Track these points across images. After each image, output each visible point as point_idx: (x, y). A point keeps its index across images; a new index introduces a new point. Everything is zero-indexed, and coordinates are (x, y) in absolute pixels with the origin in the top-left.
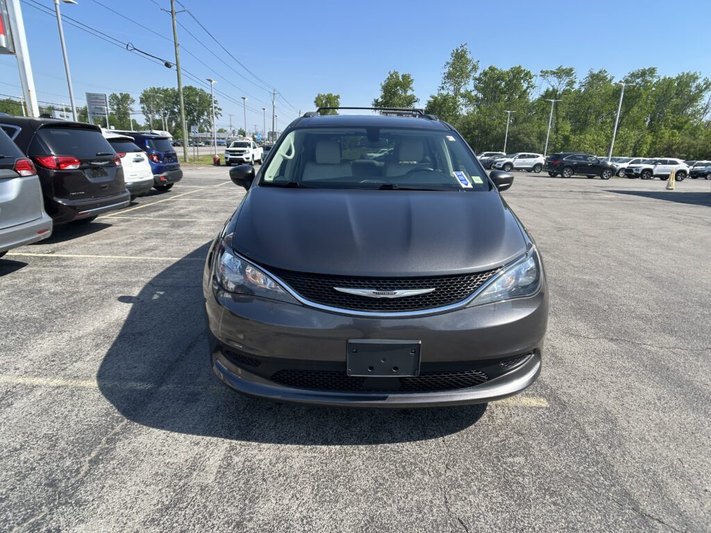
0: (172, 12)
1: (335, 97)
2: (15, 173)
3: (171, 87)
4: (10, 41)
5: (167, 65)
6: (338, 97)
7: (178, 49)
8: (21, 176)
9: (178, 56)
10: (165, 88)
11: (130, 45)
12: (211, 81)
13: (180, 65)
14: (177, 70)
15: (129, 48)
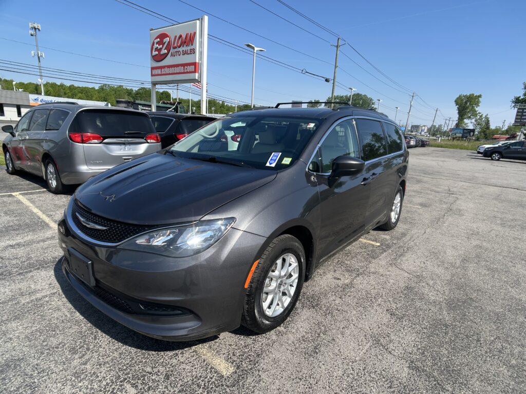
0: (337, 46)
1: (476, 96)
2: (145, 141)
3: (345, 95)
4: (199, 76)
5: (327, 80)
6: (480, 96)
7: (337, 69)
8: (148, 143)
9: (336, 74)
10: (342, 95)
11: (304, 70)
12: (351, 89)
13: (336, 80)
14: (333, 83)
15: (303, 72)
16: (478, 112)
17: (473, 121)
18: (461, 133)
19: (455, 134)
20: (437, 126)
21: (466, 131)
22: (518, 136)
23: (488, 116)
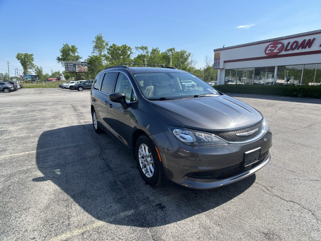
1: (30, 55)
6: (32, 55)
16: (34, 65)
17: (34, 70)
18: (30, 78)
19: (27, 79)
20: (4, 74)
21: (33, 77)
22: (61, 78)
23: (41, 67)
